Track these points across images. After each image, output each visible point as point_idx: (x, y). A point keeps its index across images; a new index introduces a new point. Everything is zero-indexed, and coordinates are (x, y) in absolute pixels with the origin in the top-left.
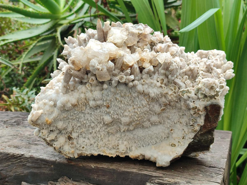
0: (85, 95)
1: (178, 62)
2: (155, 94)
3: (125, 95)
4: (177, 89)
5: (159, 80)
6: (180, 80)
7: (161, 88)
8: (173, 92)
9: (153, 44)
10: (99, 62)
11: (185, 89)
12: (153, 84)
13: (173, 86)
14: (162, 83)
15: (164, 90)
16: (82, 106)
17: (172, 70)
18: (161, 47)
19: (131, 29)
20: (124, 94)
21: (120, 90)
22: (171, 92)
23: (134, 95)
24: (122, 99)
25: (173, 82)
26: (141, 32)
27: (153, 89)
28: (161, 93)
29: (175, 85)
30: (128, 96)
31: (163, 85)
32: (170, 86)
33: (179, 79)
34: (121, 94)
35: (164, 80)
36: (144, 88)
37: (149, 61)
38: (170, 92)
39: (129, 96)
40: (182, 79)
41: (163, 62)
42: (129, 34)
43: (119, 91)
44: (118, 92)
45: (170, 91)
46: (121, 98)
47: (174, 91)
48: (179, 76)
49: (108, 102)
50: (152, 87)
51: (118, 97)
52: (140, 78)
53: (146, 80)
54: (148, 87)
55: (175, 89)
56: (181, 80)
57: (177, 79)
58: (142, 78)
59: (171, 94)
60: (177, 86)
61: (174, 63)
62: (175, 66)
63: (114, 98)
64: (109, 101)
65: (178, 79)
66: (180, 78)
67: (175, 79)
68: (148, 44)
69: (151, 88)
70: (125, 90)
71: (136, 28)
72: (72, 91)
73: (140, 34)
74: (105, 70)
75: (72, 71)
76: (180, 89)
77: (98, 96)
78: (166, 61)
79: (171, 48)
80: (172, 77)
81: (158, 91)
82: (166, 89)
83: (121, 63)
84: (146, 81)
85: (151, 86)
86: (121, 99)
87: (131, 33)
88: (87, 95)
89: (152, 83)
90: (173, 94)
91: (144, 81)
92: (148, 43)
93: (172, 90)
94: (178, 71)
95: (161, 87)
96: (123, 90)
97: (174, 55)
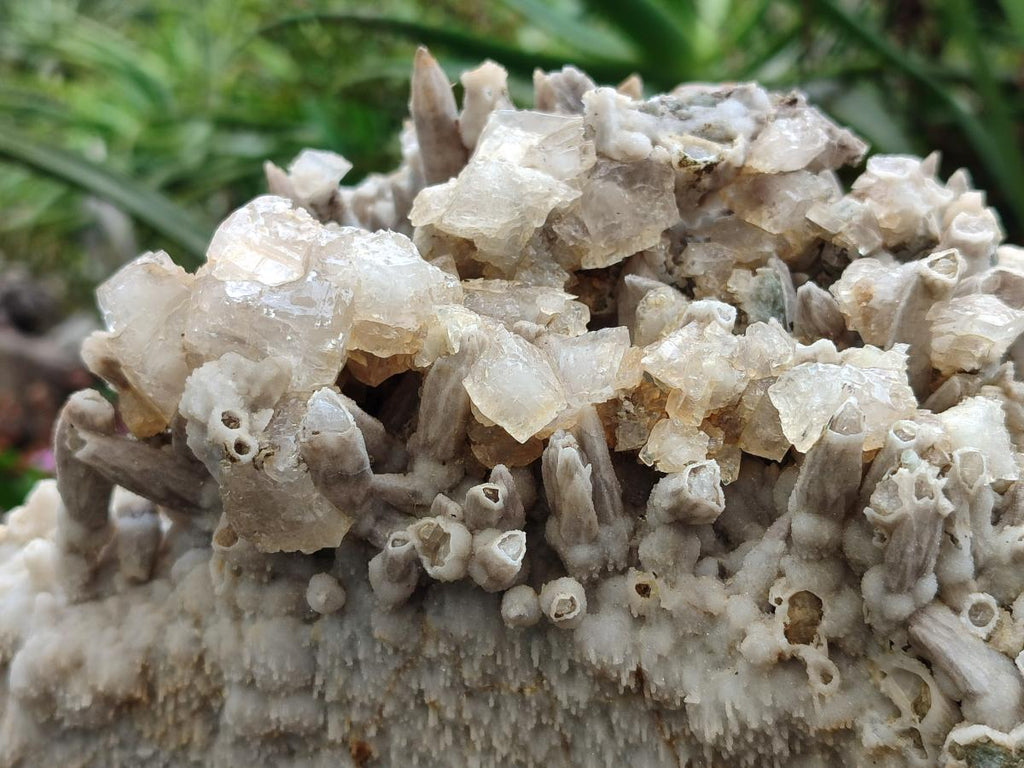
0: (196, 632)
1: (966, 457)
2: (725, 721)
3: (492, 683)
4: (938, 707)
5: (779, 601)
6: (982, 624)
7: (788, 677)
8: (897, 725)
9: (835, 262)
10: (256, 392)
11: (998, 737)
12: (721, 631)
13: (900, 673)
14: (798, 633)
15: (821, 697)
16: (183, 715)
17: (891, 529)
18: (871, 297)
19: (623, 127)
20: (484, 674)
21: (446, 634)
22: (883, 728)
23: (562, 695)
24: (467, 715)
25: (898, 637)
26: (707, 153)
27: (715, 676)
28: (785, 721)
29: (923, 673)
30: (521, 690)
31: (814, 655)
32: (884, 675)
33: (965, 619)
34: (457, 667)
35: (819, 602)
36: (646, 652)
37: (700, 415)
38: (872, 721)
39: (527, 692)
40: (1000, 624)
41: (815, 436)
42: (602, 172)
43: (443, 648)
44: (430, 651)
45: (875, 714)
46: (459, 702)
47: (909, 718)
48: (973, 584)
49: (355, 717)
50: (711, 652)
51: (434, 687)
52: (617, 551)
53: (660, 582)
54: (679, 646)
55: (920, 708)
56: (992, 625)
57: (942, 614)
58: (633, 560)
59: (886, 750)
60: (939, 685)
61: (912, 457)
62: (921, 489)
63: (398, 690)
64: (367, 714)
65: (956, 611)
66: (978, 609)
67: (921, 610)
68: (774, 261)
69: (701, 659)
70: (485, 644)
71: (685, 118)
72: (135, 583)
73: (698, 172)
74: (286, 463)
75: (83, 443)
76: (961, 719)
77: (273, 666)
78: (834, 437)
79: (946, 313)
80: (888, 590)
81: (758, 704)
82: (845, 687)
83: (445, 411)
84: (659, 586)
85: (704, 645)
86: (459, 712)
87: (617, 156)
88: (210, 636)
89: (712, 618)
90: (899, 753)
91: (643, 590)
92: (768, 248)
93: (898, 713)
94: (965, 544)
95: (790, 664)
96: (472, 642)
97: (974, 372)
